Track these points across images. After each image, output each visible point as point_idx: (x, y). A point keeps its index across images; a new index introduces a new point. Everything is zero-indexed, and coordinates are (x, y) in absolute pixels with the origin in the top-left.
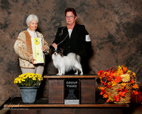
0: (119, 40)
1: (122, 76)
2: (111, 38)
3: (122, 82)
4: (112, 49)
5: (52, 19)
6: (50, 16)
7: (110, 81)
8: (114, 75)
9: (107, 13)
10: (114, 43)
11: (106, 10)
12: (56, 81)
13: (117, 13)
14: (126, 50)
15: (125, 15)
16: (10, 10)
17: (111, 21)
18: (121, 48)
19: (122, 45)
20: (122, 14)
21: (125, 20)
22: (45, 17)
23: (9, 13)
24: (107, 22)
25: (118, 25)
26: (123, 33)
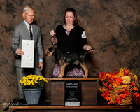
0: (123, 43)
1: (123, 78)
2: (114, 41)
3: (122, 84)
4: (116, 52)
5: (56, 22)
6: (54, 19)
7: (111, 83)
8: (116, 77)
9: (110, 16)
10: (117, 46)
11: (110, 13)
12: (58, 83)
13: (120, 16)
14: (129, 53)
15: (128, 18)
16: (15, 14)
17: (115, 24)
18: (124, 51)
19: (125, 48)
20: (125, 17)
21: (128, 23)
22: (49, 21)
23: (14, 17)
24: (110, 25)
25: (121, 28)
26: (126, 36)
